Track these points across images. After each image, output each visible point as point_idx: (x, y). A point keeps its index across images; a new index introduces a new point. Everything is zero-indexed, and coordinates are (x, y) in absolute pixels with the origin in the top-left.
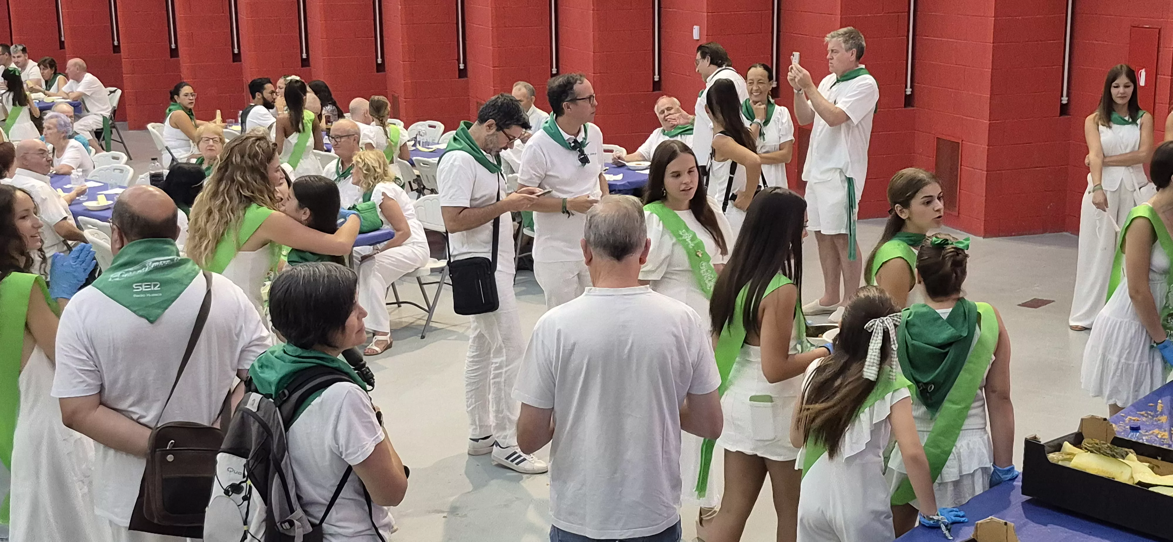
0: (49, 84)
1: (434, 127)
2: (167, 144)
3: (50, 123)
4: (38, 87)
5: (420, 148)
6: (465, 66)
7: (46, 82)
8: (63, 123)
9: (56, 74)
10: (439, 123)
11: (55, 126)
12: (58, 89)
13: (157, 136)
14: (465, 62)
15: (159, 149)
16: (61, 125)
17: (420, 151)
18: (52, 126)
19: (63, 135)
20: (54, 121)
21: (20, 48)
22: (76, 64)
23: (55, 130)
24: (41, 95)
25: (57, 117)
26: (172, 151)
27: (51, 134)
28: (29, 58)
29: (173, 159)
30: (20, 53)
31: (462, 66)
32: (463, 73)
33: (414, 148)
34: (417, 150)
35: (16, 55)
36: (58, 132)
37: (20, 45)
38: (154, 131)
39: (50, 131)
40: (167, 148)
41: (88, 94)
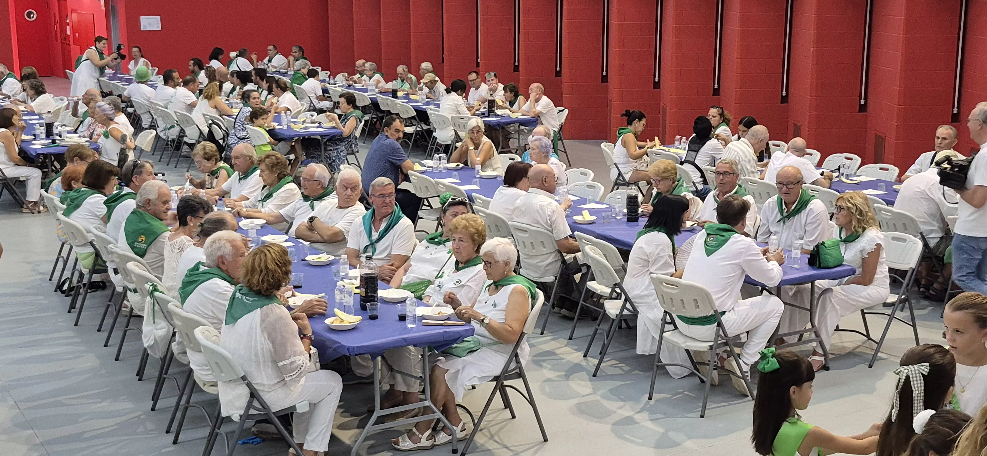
0: (512, 104)
1: (851, 159)
2: (616, 161)
3: (534, 145)
4: (505, 105)
5: (844, 179)
6: (866, 102)
7: (510, 102)
8: (544, 145)
9: (518, 95)
10: (856, 156)
11: (538, 147)
13: (608, 154)
14: (866, 98)
16: (542, 146)
17: (844, 182)
18: (535, 147)
19: (543, 155)
20: (537, 143)
21: (493, 74)
22: (538, 87)
23: (537, 151)
24: (507, 112)
25: (540, 139)
26: (619, 166)
27: (534, 153)
28: (499, 82)
29: (620, 174)
30: (493, 78)
31: (862, 102)
32: (863, 108)
33: (837, 179)
34: (841, 181)
35: (490, 79)
36: (540, 152)
37: (492, 71)
38: (606, 149)
39: (534, 151)
40: (615, 164)
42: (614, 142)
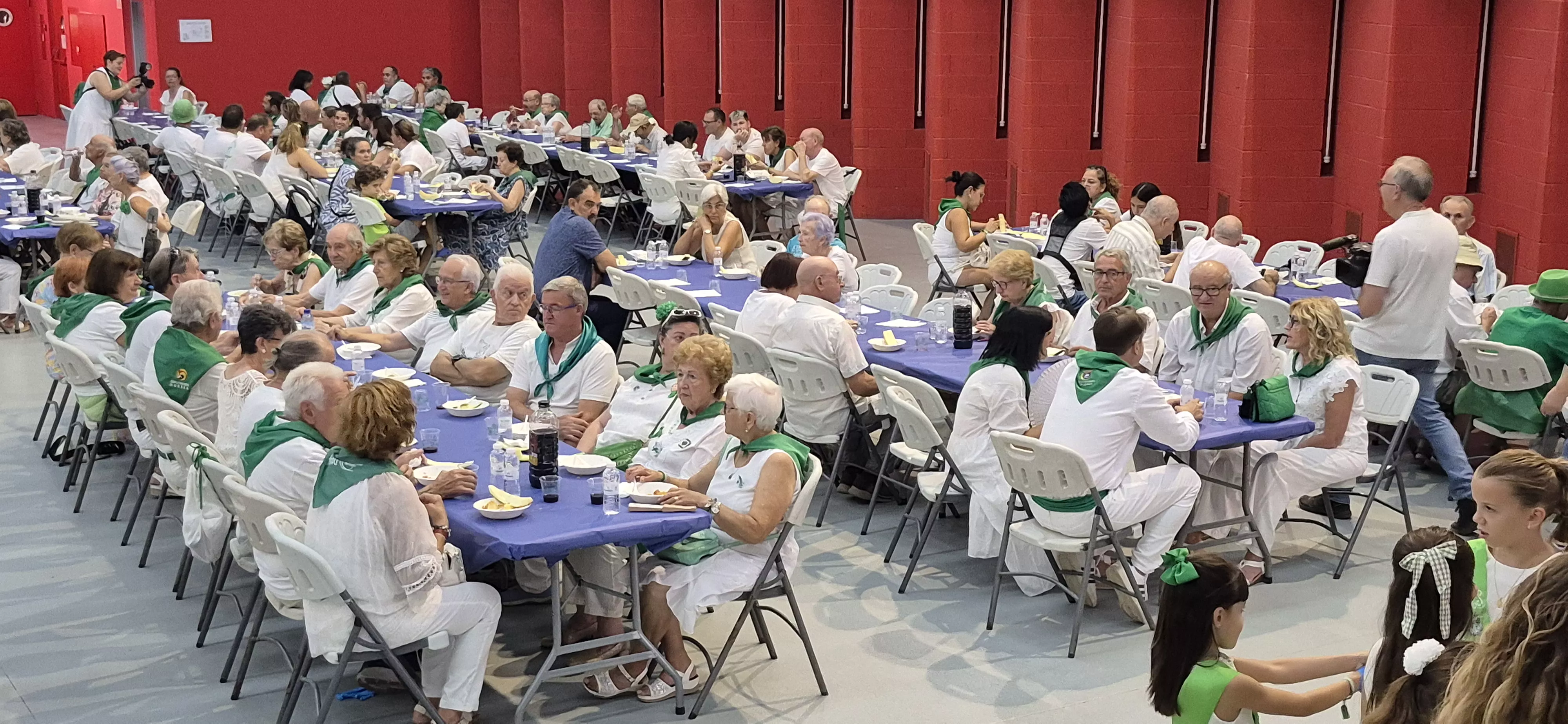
0: (774, 160)
1: (1308, 250)
2: (937, 252)
3: (807, 227)
4: (761, 164)
6: (1332, 160)
7: (771, 157)
8: (822, 227)
9: (782, 147)
10: (1316, 245)
11: (813, 230)
12: (785, 166)
13: (925, 241)
14: (1331, 154)
15: (925, 258)
16: (820, 229)
18: (808, 230)
19: (822, 243)
20: (812, 224)
21: (742, 113)
22: (812, 135)
23: (813, 236)
24: (764, 173)
25: (816, 218)
26: (941, 260)
27: (807, 241)
28: (751, 127)
30: (743, 120)
31: (1327, 160)
32: (1327, 170)
35: (738, 122)
36: (816, 238)
37: (741, 109)
38: (921, 233)
39: (807, 237)
40: (936, 257)
41: (824, 174)
42: (934, 222)
